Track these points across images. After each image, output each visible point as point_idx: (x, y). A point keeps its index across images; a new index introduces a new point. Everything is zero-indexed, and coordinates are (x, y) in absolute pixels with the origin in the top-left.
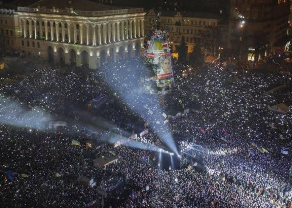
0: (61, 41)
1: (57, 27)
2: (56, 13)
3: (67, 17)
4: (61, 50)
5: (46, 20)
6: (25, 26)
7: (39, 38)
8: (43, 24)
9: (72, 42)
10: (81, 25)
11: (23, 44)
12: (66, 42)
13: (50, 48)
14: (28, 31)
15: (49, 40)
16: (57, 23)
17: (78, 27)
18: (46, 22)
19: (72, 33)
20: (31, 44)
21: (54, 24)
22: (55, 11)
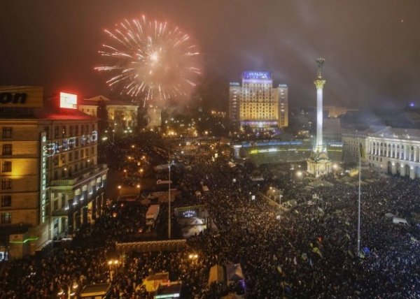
0: (398, 158)
1: (396, 148)
2: (396, 138)
3: (403, 141)
4: (398, 165)
5: (388, 143)
6: (372, 146)
7: (381, 155)
8: (385, 145)
9: (407, 159)
10: (415, 147)
11: (370, 159)
12: (402, 159)
13: (389, 163)
14: (374, 150)
15: (389, 156)
16: (396, 145)
17: (412, 148)
18: (388, 144)
19: (408, 152)
20: (375, 159)
21: (394, 146)
22: (395, 136)
